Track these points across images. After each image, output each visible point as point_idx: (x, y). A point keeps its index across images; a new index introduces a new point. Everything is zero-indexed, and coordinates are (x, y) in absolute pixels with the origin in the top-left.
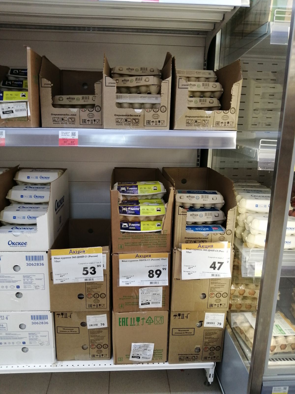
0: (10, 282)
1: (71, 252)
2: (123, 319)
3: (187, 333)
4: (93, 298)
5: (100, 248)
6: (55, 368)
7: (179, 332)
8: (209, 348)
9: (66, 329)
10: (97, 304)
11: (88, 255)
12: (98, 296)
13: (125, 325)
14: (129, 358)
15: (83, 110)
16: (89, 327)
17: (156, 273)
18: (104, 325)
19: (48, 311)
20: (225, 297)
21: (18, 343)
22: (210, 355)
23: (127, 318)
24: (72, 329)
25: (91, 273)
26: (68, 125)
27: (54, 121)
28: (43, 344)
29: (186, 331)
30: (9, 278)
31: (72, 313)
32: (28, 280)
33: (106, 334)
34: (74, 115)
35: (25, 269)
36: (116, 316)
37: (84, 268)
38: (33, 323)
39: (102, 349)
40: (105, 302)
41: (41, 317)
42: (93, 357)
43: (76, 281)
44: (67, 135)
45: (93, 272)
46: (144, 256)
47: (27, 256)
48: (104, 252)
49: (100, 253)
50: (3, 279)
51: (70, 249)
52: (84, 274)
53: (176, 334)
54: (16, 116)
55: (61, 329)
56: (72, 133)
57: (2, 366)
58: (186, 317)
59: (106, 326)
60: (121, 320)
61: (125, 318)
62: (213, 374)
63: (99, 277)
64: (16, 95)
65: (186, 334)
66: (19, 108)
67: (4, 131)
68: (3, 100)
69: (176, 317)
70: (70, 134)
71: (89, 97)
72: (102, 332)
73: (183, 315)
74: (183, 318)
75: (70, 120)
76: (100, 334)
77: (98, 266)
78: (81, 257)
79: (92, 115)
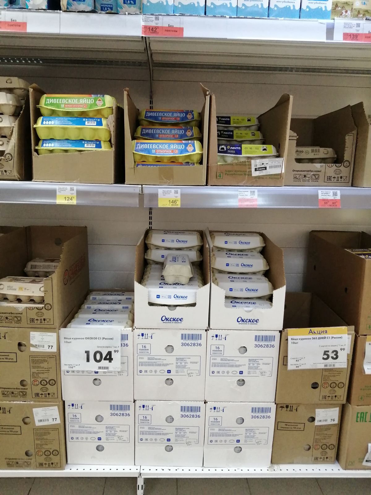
0: (232, 366)
1: (311, 332)
2: (361, 414)
4: (329, 388)
5: (344, 328)
6: (274, 472)
9: (288, 425)
10: (333, 395)
11: (330, 336)
12: (334, 385)
13: (363, 421)
14: (362, 462)
15: (330, 165)
16: (317, 423)
18: (334, 420)
19: (273, 402)
21: (231, 441)
23: (367, 413)
24: (296, 425)
25: (332, 358)
26: (311, 183)
27: (295, 178)
28: (260, 443)
30: (233, 362)
31: (298, 406)
32: (253, 364)
33: (335, 431)
34: (318, 171)
35: (252, 352)
36: (353, 410)
37: (325, 352)
38: (252, 417)
39: (328, 450)
40: (342, 393)
41: (263, 410)
42: (316, 460)
43: (314, 368)
44: (328, 194)
45: (335, 357)
47: (256, 336)
48: (350, 332)
49: (345, 333)
50: (225, 363)
51: (309, 329)
52: (324, 359)
55: (283, 425)
56: (333, 193)
57: (209, 469)
59: (336, 422)
60: (359, 415)
61: (363, 413)
63: (342, 362)
64: (257, 148)
66: (274, 164)
67: (256, 191)
68: (241, 155)
70: (331, 194)
71: (319, 149)
72: (330, 429)
75: (314, 177)
76: (328, 432)
77: (341, 349)
78: (322, 338)
79: (339, 171)
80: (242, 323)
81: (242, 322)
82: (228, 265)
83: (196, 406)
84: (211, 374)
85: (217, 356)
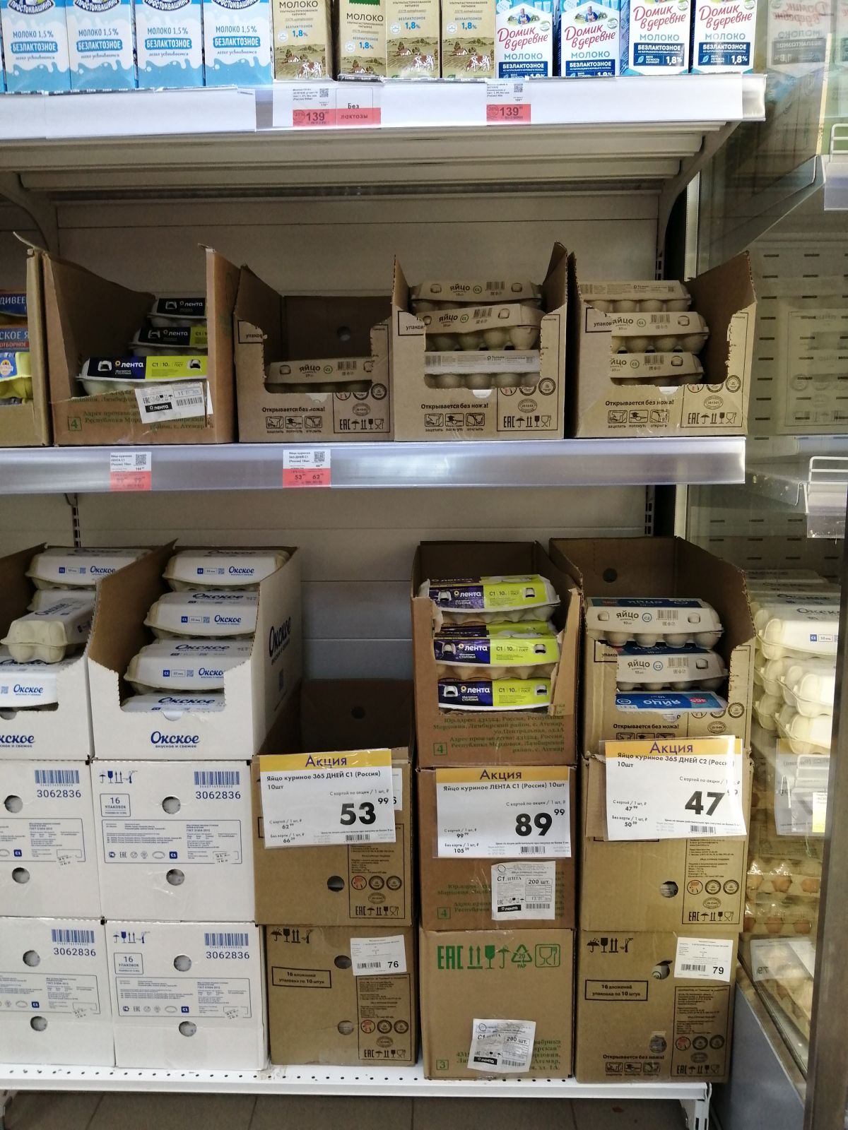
0: (152, 841)
1: (310, 762)
2: (448, 951)
3: (626, 994)
4: (368, 890)
5: (386, 752)
6: (267, 1081)
7: (604, 991)
8: (692, 1040)
10: (379, 906)
11: (354, 770)
12: (380, 883)
13: (453, 968)
14: (466, 1061)
15: (341, 395)
16: (357, 971)
17: (538, 824)
18: (396, 965)
19: (250, 922)
20: (731, 894)
21: (171, 1009)
22: (695, 1061)
23: (460, 948)
24: (312, 976)
25: (363, 819)
26: (305, 436)
27: (270, 425)
28: (234, 1014)
29: (625, 990)
30: (151, 831)
31: (311, 931)
32: (198, 837)
33: (404, 988)
34: (318, 409)
35: (192, 807)
36: (431, 940)
37: (345, 806)
38: (210, 955)
39: (392, 1034)
40: (400, 900)
41: (230, 939)
42: (368, 1058)
43: (323, 842)
44: (304, 459)
45: (368, 817)
46: (502, 776)
47: (197, 774)
48: (397, 762)
49: (385, 764)
50: (135, 834)
51: (309, 754)
52: (343, 822)
53: (596, 997)
54: (178, 417)
55: (283, 974)
56: (316, 455)
57: (126, 1071)
58: (622, 948)
59: (403, 968)
60: (443, 952)
61: (453, 948)
62: (706, 1120)
63: (384, 830)
64: (178, 365)
65: (625, 997)
66: (185, 396)
67: (149, 455)
68: (144, 378)
69: (595, 947)
70: (311, 457)
71: (354, 363)
72: (391, 985)
73: (614, 943)
74: (614, 950)
75: (309, 422)
76: (388, 992)
77: (381, 801)
78: (336, 775)
79: (364, 407)
80: (162, 745)
81: (162, 742)
82: (184, 619)
83: (85, 929)
84: (109, 859)
85: (115, 818)
